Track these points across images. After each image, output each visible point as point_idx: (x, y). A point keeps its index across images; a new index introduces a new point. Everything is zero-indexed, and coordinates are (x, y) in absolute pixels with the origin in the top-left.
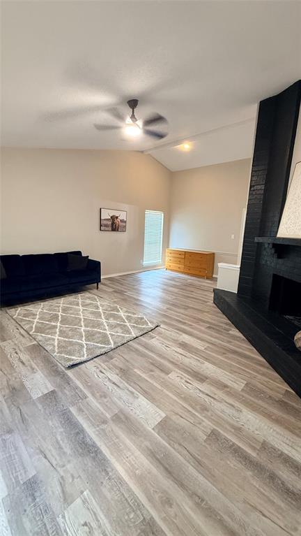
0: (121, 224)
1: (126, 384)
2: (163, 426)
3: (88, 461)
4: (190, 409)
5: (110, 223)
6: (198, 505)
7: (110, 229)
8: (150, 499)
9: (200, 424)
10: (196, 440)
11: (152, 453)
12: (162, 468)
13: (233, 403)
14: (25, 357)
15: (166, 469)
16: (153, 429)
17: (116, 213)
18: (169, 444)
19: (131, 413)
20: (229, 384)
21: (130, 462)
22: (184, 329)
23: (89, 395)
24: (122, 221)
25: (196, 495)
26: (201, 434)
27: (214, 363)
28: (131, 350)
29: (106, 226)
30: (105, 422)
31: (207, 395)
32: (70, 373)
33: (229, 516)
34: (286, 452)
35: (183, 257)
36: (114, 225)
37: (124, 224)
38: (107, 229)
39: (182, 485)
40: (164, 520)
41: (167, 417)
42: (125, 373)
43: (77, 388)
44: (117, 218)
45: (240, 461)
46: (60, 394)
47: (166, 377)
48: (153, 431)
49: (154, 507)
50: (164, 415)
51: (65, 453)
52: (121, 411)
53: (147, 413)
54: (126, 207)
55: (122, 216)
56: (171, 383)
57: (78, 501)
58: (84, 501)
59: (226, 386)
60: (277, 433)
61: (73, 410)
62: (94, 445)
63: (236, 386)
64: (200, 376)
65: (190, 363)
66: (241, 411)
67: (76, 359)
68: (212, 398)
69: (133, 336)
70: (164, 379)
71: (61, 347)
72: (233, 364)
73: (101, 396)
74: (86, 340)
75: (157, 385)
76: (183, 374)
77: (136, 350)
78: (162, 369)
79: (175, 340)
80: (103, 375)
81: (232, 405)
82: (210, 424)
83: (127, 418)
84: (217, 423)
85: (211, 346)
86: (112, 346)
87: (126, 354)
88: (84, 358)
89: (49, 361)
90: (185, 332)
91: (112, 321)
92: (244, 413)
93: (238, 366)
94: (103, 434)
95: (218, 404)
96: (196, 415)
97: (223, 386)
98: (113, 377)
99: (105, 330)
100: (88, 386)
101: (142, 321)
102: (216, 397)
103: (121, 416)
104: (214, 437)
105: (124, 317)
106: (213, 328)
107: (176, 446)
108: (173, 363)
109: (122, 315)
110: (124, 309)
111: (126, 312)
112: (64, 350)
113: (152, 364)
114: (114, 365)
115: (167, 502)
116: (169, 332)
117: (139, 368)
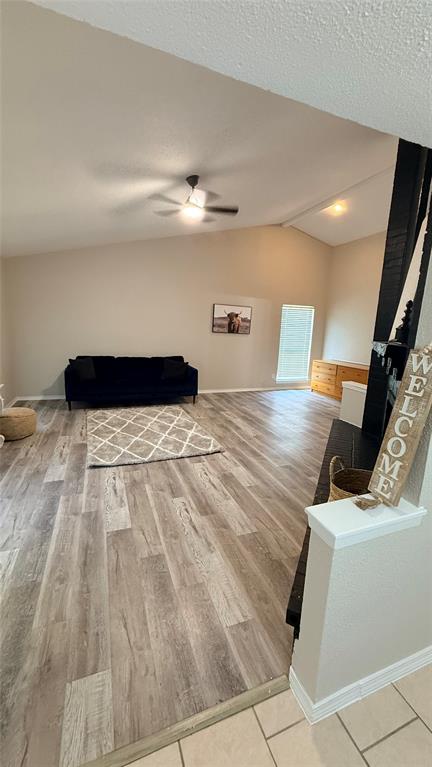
0: (242, 324)
1: (125, 495)
2: (119, 535)
3: (37, 534)
4: (160, 531)
6: (81, 592)
8: (52, 571)
9: (155, 545)
10: (135, 555)
11: (87, 546)
12: (83, 559)
13: (213, 542)
14: (67, 450)
15: (85, 564)
16: (108, 533)
18: (108, 547)
19: (104, 517)
20: (232, 527)
21: (64, 546)
22: (249, 461)
23: (85, 492)
24: (244, 320)
25: (88, 587)
26: (146, 552)
27: (241, 503)
28: (163, 468)
29: (220, 326)
30: (76, 514)
31: (194, 527)
32: (87, 472)
33: (96, 613)
34: (215, 600)
35: (334, 373)
36: (232, 325)
37: (248, 324)
38: (221, 330)
39: (84, 576)
40: (47, 588)
41: (130, 529)
42: (134, 485)
43: (82, 484)
44: (237, 315)
45: (155, 586)
46: (64, 485)
47: (169, 498)
48: (106, 533)
49: (50, 577)
50: (129, 526)
51: (29, 522)
52: (97, 512)
53: (117, 517)
54: (251, 301)
55: (245, 313)
56: (168, 506)
57: (9, 552)
58: (11, 554)
59: (226, 526)
60: (228, 584)
61: (62, 498)
62: (52, 526)
63: (239, 531)
64: (208, 509)
65: (213, 495)
66: (212, 552)
67: (102, 462)
68: (196, 531)
69: (179, 455)
70: (165, 500)
71: (101, 449)
72: (266, 510)
73: (93, 496)
74: (128, 449)
75: (152, 503)
76: (192, 502)
77: (168, 469)
78: (175, 492)
79: (223, 470)
80: (113, 481)
81: (209, 544)
82: (165, 549)
83: (96, 518)
84: (172, 551)
85: (262, 486)
86: (146, 460)
87: (153, 470)
88: (109, 463)
89: (81, 459)
90: (247, 465)
91: (173, 437)
92: (214, 554)
93: (270, 514)
94: (66, 521)
95: (195, 538)
96: (159, 538)
97: (222, 526)
98: (120, 485)
99: (156, 444)
100: (91, 486)
101: (206, 443)
102: (201, 532)
103: (93, 515)
104: (155, 559)
105: (190, 435)
106: (291, 469)
107: (113, 551)
108: (193, 490)
109: (191, 433)
110: (200, 428)
111: (199, 431)
112: (101, 453)
113: (170, 485)
114: (131, 476)
115: (62, 580)
116: (226, 461)
117: (152, 485)
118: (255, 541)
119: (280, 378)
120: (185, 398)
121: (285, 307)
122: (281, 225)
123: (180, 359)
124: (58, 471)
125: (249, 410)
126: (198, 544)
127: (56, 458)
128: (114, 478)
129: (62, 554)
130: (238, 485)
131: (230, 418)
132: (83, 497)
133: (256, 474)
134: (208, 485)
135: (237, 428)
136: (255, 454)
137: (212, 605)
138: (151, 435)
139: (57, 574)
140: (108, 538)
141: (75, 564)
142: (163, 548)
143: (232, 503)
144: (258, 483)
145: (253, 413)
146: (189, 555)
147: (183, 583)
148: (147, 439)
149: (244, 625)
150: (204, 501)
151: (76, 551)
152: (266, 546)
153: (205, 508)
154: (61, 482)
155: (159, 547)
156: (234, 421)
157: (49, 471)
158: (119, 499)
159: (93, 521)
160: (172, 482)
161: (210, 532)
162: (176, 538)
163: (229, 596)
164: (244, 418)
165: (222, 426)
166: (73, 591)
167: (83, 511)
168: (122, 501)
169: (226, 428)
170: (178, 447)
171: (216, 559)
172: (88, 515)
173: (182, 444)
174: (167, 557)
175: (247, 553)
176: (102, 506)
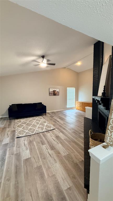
0: (57, 93)
1: (28, 146)
2: (27, 160)
4: (39, 157)
5: (53, 93)
6: (15, 184)
7: (53, 95)
8: (5, 177)
9: (38, 162)
10: (32, 167)
11: (17, 166)
12: (15, 171)
13: (56, 159)
14: (9, 133)
15: (16, 172)
16: (23, 160)
17: (55, 89)
18: (24, 165)
20: (61, 153)
21: (9, 167)
23: (15, 146)
24: (57, 92)
25: (18, 181)
26: (36, 165)
27: (62, 145)
28: (39, 136)
30: (13, 154)
31: (50, 155)
32: (16, 139)
34: (59, 181)
35: (82, 104)
37: (58, 93)
38: (52, 95)
39: (16, 177)
40: (4, 184)
42: (30, 142)
43: (14, 144)
44: (55, 91)
45: (40, 178)
46: (9, 144)
47: (42, 146)
48: (22, 160)
49: (4, 180)
50: (30, 157)
52: (19, 153)
53: (26, 154)
54: (59, 87)
56: (41, 148)
59: (59, 153)
60: (63, 174)
61: (8, 149)
62: (5, 160)
63: (63, 154)
64: (53, 148)
65: (54, 143)
66: (56, 163)
67: (20, 136)
68: (51, 156)
69: (43, 131)
70: (40, 146)
71: (20, 132)
72: (70, 146)
73: (18, 147)
74: (28, 131)
75: (36, 148)
76: (48, 146)
77: (40, 136)
78: (43, 144)
79: (56, 135)
80: (24, 142)
81: (55, 160)
82: (42, 163)
83: (19, 155)
84: (44, 164)
85: (68, 139)
86: (33, 134)
87: (36, 137)
88: (22, 136)
89: (14, 135)
90: (63, 132)
91: (41, 126)
92: (57, 164)
93: (71, 147)
94: (9, 157)
95: (50, 158)
96: (39, 159)
97: (58, 153)
98: (26, 143)
99: (36, 128)
100: (17, 144)
101: (50, 127)
102: (52, 156)
103: (18, 154)
104: (39, 168)
105: (45, 125)
106: (75, 132)
107: (25, 167)
108: (48, 142)
109: (46, 124)
110: (48, 122)
111: (48, 123)
112: (20, 133)
113: (41, 141)
114: (29, 140)
115: (9, 180)
116: (57, 132)
117: (36, 142)
118: (68, 157)
119: (68, 106)
120: (43, 114)
121: (68, 88)
122: (65, 68)
123: (41, 103)
124: (7, 140)
125: (61, 116)
126: (52, 160)
127: (6, 136)
128: (24, 141)
129: (9, 170)
130: (61, 139)
131: (56, 119)
132: (15, 148)
133: (66, 135)
134: (52, 140)
135: (58, 122)
136: (64, 129)
137: (58, 182)
138: (34, 126)
139: (7, 178)
140: (23, 162)
141: (13, 173)
142: (41, 163)
143: (60, 145)
144: (67, 138)
145: (62, 117)
146: (49, 165)
147: (48, 175)
148: (33, 127)
149: (70, 189)
150: (52, 145)
151: (13, 168)
152: (72, 158)
153: (52, 148)
154: (8, 143)
155: (40, 163)
156: (57, 119)
157: (4, 141)
158: (26, 147)
159: (18, 156)
160: (42, 140)
161: (55, 156)
162: (45, 159)
163: (64, 178)
164: (60, 119)
165: (54, 121)
166: (13, 184)
167: (15, 153)
168: (27, 148)
169: (56, 122)
170: (42, 129)
171: (58, 165)
172: (17, 154)
173: (43, 128)
174: (43, 167)
175: (67, 162)
176: (21, 151)
